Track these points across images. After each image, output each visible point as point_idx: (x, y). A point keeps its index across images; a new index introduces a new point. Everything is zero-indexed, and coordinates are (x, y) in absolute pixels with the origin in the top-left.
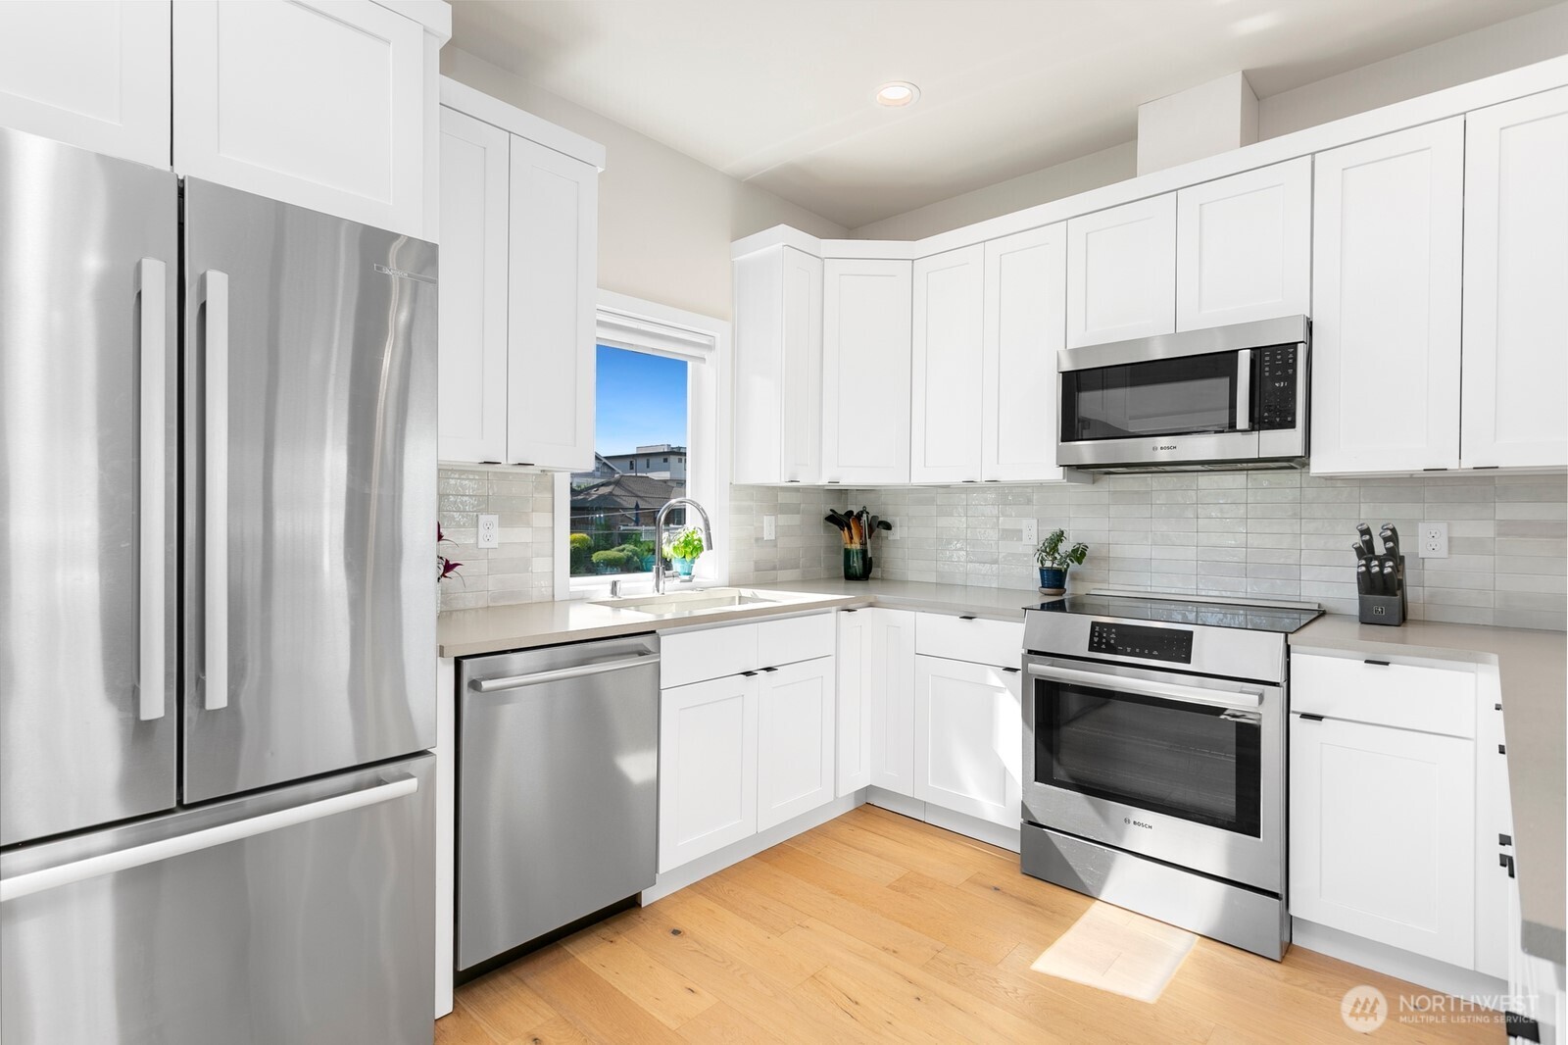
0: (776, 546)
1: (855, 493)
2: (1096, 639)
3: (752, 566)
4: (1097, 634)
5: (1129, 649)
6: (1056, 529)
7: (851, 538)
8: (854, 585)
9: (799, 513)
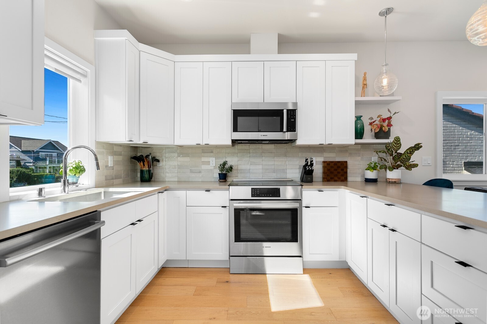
0: (113, 169)
1: (141, 148)
2: (253, 193)
3: (104, 178)
4: (253, 192)
5: (263, 195)
6: (224, 160)
7: (144, 165)
8: (145, 184)
9: (121, 155)
